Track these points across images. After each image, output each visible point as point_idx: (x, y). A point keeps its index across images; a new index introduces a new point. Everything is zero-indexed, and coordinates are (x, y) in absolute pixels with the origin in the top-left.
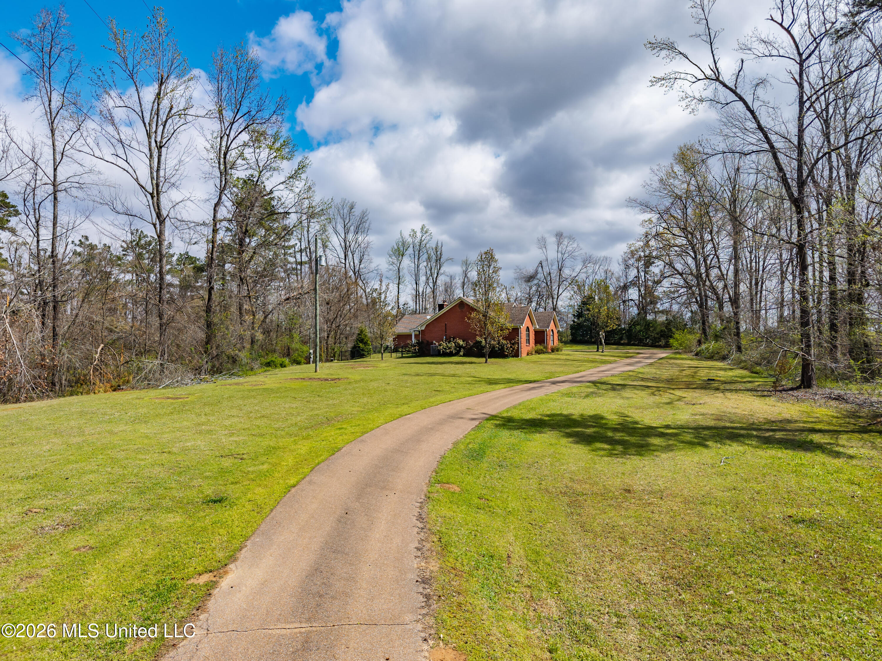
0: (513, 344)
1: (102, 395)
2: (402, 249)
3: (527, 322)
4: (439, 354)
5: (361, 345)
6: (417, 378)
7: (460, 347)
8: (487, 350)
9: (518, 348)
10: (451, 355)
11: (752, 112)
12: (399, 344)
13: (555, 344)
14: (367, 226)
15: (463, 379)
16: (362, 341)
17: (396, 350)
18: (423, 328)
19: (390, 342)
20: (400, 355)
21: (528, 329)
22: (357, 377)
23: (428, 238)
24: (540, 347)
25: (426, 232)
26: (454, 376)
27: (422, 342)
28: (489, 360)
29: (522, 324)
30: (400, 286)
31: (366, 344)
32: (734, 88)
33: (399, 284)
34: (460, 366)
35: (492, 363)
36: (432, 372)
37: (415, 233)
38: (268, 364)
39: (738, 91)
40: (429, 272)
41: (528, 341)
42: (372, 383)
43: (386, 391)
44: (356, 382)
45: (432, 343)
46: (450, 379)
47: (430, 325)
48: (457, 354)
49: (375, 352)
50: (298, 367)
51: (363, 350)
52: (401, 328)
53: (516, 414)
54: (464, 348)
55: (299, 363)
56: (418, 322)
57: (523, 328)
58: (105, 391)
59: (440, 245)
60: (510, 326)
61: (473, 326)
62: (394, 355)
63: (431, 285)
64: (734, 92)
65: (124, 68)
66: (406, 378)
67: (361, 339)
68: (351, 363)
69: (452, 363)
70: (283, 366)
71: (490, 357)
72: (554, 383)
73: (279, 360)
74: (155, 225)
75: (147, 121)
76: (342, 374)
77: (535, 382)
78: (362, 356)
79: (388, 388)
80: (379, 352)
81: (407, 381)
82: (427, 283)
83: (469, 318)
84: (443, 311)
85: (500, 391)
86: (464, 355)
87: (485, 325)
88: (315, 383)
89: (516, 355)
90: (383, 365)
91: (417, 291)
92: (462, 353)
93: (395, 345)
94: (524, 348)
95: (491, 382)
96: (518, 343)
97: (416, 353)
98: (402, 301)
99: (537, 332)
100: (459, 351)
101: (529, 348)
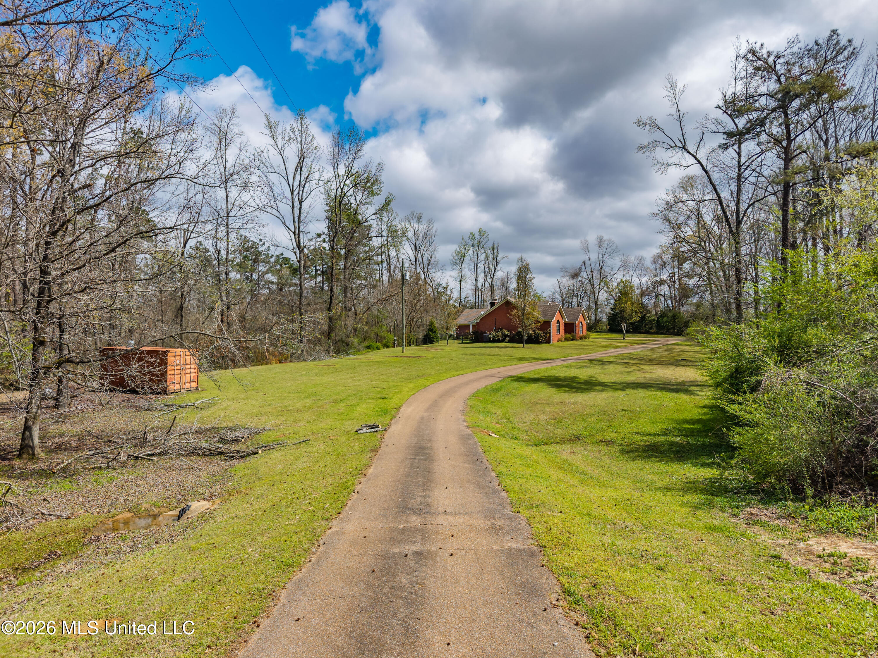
0: (546, 333)
1: (274, 366)
2: (463, 251)
3: (557, 316)
4: (489, 341)
5: (431, 333)
6: (471, 357)
7: (506, 336)
8: (525, 338)
9: (550, 336)
10: (498, 341)
11: (706, 172)
12: (460, 333)
13: (584, 333)
14: (434, 232)
15: (502, 358)
16: (432, 330)
17: (457, 338)
18: (478, 321)
19: (453, 331)
20: (461, 341)
21: (558, 322)
22: (432, 356)
23: (486, 239)
24: (568, 336)
25: (483, 235)
26: (497, 355)
27: (477, 332)
28: (525, 345)
29: (553, 318)
30: (462, 283)
31: (435, 333)
32: (695, 154)
33: (461, 281)
34: (503, 349)
35: (528, 348)
36: (482, 352)
37: (474, 235)
38: (368, 347)
39: (697, 156)
40: (487, 270)
41: (559, 331)
42: (442, 359)
43: (450, 363)
44: (431, 358)
45: (485, 333)
46: (493, 357)
47: (484, 319)
48: (503, 341)
49: (441, 340)
50: (388, 349)
51: (433, 338)
52: (462, 320)
53: (526, 375)
54: (508, 336)
55: (388, 347)
56: (476, 316)
57: (554, 321)
58: (276, 363)
59: (496, 245)
60: (542, 319)
61: (514, 320)
62: (456, 341)
63: (489, 280)
64: (695, 157)
65: (276, 147)
66: (463, 356)
67: (432, 329)
68: (425, 346)
69: (498, 347)
70: (378, 348)
71: (526, 343)
72: (563, 360)
73: (375, 345)
74: (295, 253)
75: (291, 183)
76: (421, 354)
77: (551, 359)
78: (432, 342)
79: (451, 362)
80: (445, 339)
81: (464, 358)
82: (486, 279)
83: (511, 315)
84: (494, 308)
85: (524, 364)
86: (509, 342)
87: (523, 320)
88: (405, 359)
89: (548, 341)
90: (448, 348)
91: (476, 286)
92: (507, 340)
93: (457, 334)
94: (555, 336)
95: (520, 360)
96: (550, 333)
97: (472, 340)
98: (463, 296)
99: (566, 324)
100: (505, 339)
101: (559, 337)
